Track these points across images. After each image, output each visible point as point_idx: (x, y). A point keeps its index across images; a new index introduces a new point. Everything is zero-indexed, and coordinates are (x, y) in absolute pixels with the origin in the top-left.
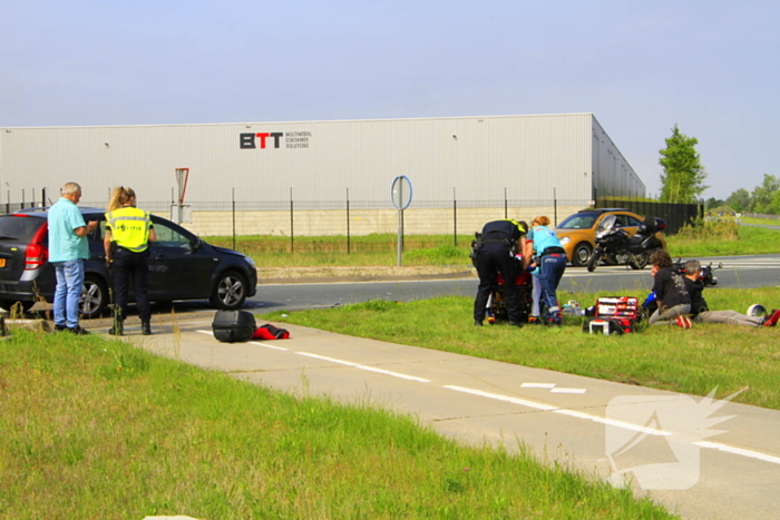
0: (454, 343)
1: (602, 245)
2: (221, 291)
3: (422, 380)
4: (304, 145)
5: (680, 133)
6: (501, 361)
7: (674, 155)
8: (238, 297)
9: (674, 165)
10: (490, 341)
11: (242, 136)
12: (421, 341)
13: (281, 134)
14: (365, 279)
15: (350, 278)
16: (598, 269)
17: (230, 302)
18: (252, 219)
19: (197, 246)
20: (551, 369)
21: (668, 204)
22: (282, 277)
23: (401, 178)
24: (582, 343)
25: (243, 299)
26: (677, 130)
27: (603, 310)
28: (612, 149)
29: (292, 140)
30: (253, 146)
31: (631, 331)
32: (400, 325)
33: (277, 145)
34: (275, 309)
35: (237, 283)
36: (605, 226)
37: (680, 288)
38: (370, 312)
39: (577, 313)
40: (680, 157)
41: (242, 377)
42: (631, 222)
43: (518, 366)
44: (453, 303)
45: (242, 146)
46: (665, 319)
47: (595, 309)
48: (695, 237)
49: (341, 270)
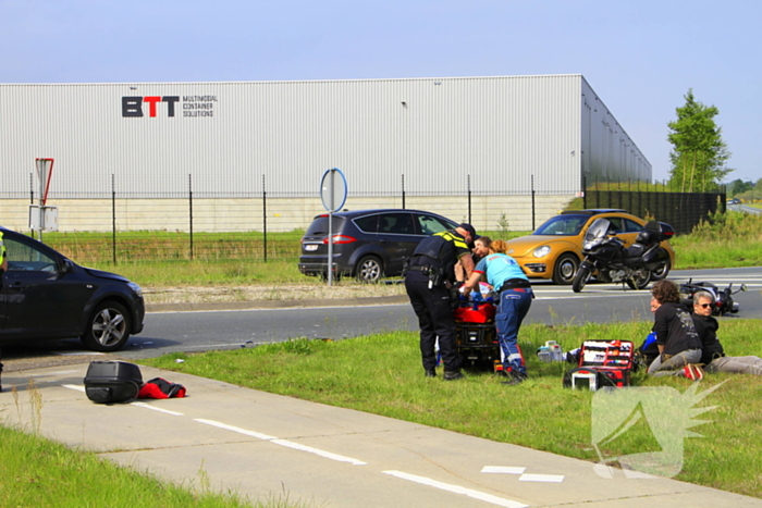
0: (399, 404)
1: (592, 258)
2: (96, 327)
3: (356, 462)
4: (207, 114)
5: (695, 100)
6: (458, 432)
7: (688, 130)
8: (119, 335)
9: (688, 143)
10: (444, 401)
11: (125, 100)
12: (356, 401)
13: (177, 99)
14: (285, 304)
15: (267, 302)
16: (587, 287)
17: (109, 342)
18: (138, 209)
19: (64, 270)
20: (520, 444)
21: (679, 194)
22: (177, 301)
23: (333, 171)
24: (562, 403)
25: (126, 336)
26: (691, 98)
27: (589, 356)
28: (608, 120)
29: (192, 106)
30: (139, 114)
31: (625, 385)
32: (329, 376)
33: (171, 113)
34: (168, 350)
35: (117, 317)
36: (595, 234)
37: (687, 329)
38: (291, 355)
39: (556, 357)
40: (695, 132)
41: (122, 460)
42: (630, 227)
43: (479, 439)
44: (399, 342)
45: (125, 114)
46: (669, 369)
47: (579, 355)
48: (713, 237)
49: (256, 292)
